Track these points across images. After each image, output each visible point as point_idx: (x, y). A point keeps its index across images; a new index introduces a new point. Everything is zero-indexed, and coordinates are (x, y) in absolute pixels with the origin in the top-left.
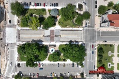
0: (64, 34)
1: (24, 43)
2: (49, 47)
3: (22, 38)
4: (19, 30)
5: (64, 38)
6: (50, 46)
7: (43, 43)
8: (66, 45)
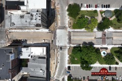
0: (116, 36)
1: (75, 45)
2: (101, 50)
3: (73, 40)
4: (69, 32)
5: (116, 40)
6: (102, 48)
7: (95, 46)
8: (118, 47)
